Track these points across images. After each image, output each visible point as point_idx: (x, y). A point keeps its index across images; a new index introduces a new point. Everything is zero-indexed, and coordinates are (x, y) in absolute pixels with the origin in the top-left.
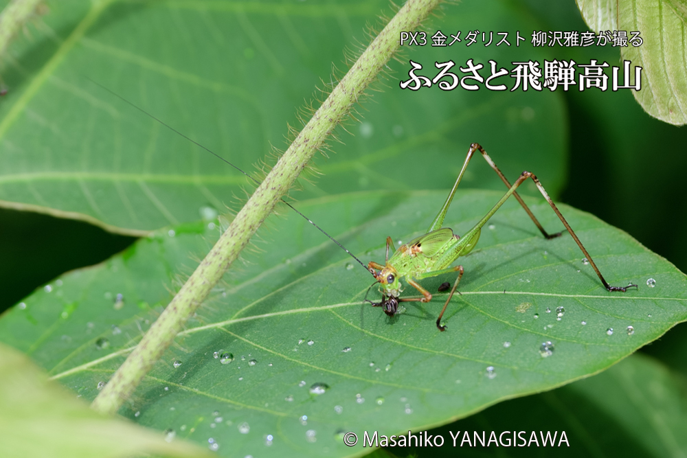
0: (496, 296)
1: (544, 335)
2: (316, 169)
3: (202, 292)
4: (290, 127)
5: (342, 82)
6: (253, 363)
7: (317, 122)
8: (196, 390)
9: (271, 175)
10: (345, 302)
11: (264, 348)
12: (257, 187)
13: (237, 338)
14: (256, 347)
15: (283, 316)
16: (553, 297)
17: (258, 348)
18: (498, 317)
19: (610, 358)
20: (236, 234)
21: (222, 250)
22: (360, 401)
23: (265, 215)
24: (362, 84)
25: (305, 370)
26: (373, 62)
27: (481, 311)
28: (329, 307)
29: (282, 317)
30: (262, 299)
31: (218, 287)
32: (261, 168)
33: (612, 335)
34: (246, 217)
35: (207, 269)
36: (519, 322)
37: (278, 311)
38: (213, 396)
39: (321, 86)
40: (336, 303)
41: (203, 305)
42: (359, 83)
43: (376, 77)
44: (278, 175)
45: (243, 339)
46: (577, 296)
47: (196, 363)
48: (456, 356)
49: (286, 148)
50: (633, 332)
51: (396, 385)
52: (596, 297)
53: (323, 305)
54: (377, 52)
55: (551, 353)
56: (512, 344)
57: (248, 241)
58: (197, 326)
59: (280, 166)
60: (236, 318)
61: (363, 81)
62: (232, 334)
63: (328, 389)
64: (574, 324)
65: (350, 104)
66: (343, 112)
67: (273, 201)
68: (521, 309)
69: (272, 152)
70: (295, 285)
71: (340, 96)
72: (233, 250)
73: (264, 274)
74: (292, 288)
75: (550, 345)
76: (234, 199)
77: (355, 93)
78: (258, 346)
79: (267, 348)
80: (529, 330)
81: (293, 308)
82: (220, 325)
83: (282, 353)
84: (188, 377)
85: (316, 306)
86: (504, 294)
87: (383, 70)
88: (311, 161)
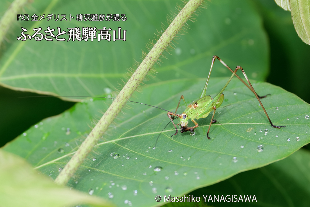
0: (237, 125)
1: (259, 142)
2: (155, 70)
3: (105, 127)
4: (143, 52)
5: (166, 31)
6: (128, 158)
7: (155, 49)
8: (103, 171)
9: (135, 74)
10: (169, 130)
11: (133, 151)
12: (129, 79)
13: (121, 147)
15: (142, 136)
16: (263, 125)
18: (238, 135)
19: (289, 152)
20: (120, 101)
21: (113, 108)
22: (176, 174)
23: (133, 92)
24: (175, 32)
25: (152, 161)
26: (180, 22)
27: (230, 132)
28: (162, 132)
30: (132, 129)
31: (112, 125)
32: (130, 71)
33: (290, 141)
34: (124, 93)
35: (107, 117)
36: (247, 136)
37: (140, 134)
38: (110, 174)
39: (157, 33)
40: (166, 130)
41: (105, 133)
43: (181, 28)
44: (138, 74)
45: (124, 147)
47: (103, 159)
48: (219, 152)
49: (141, 61)
51: (193, 166)
53: (159, 131)
54: (181, 17)
55: (262, 150)
56: (245, 147)
58: (103, 142)
59: (139, 70)
60: (120, 138)
61: (175, 30)
63: (162, 169)
64: (272, 137)
65: (170, 41)
66: (167, 45)
67: (136, 86)
68: (249, 130)
70: (147, 122)
71: (165, 37)
72: (118, 108)
73: (133, 118)
74: (146, 124)
75: (261, 147)
76: (119, 84)
77: (172, 36)
78: (131, 150)
79: (135, 151)
80: (252, 140)
81: (146, 133)
82: (113, 141)
83: (141, 153)
84: (99, 165)
85: (157, 132)
86: (241, 124)
87: (184, 25)
88: (153, 67)
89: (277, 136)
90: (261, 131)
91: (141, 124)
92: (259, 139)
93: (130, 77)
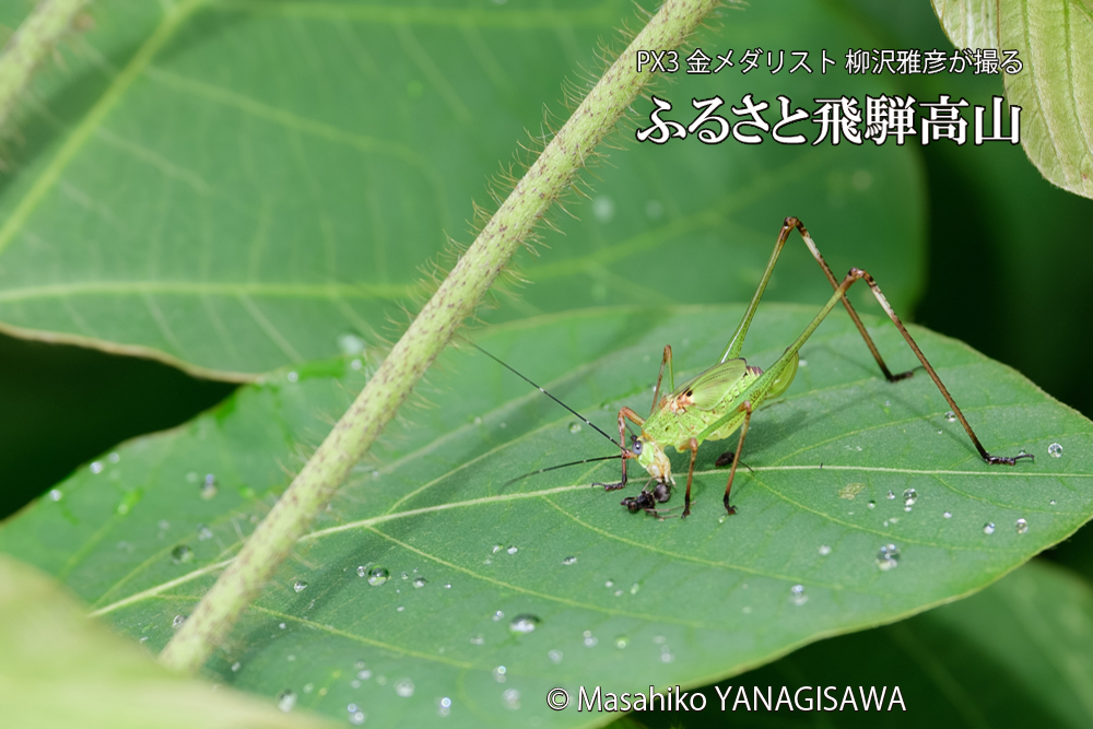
0: (808, 472)
1: (884, 534)
2: (518, 273)
3: (337, 471)
4: (476, 208)
5: (561, 135)
7: (519, 199)
8: (330, 628)
9: (446, 284)
10: (568, 485)
11: (437, 559)
12: (426, 303)
13: (395, 544)
14: (425, 558)
15: (469, 507)
16: (898, 473)
17: (429, 559)
18: (811, 507)
19: (989, 570)
20: (392, 380)
21: (369, 405)
22: (590, 642)
23: (438, 348)
24: (592, 138)
25: (503, 595)
26: (609, 102)
27: (784, 497)
28: (542, 493)
29: (467, 510)
30: (436, 481)
31: (364, 465)
32: (431, 273)
33: (993, 533)
34: (407, 353)
35: (346, 435)
36: (844, 514)
37: (463, 499)
38: (356, 637)
39: (526, 142)
40: (554, 487)
41: (341, 492)
42: (586, 135)
43: (614, 126)
44: (459, 285)
45: (405, 545)
46: (937, 472)
47: (330, 584)
48: (743, 569)
49: (470, 241)
50: (1026, 529)
51: (648, 616)
52: (968, 473)
53: (533, 490)
54: (615, 86)
55: (894, 563)
56: (833, 549)
58: (332, 526)
59: (461, 270)
60: (394, 512)
61: (593, 133)
63: (539, 625)
64: (932, 516)
65: (572, 170)
66: (562, 183)
67: (450, 326)
68: (849, 492)
69: (449, 248)
70: (489, 458)
71: (557, 157)
72: (387, 405)
73: (440, 441)
74: (483, 463)
75: (893, 551)
76: (392, 320)
77: (580, 153)
78: (429, 556)
79: (443, 559)
80: (861, 528)
81: (485, 495)
82: (369, 523)
83: (467, 567)
84: (317, 607)
85: (522, 491)
86: (821, 469)
88: (510, 261)
90: (893, 497)
91: (465, 465)
92: (886, 524)
93: (429, 298)
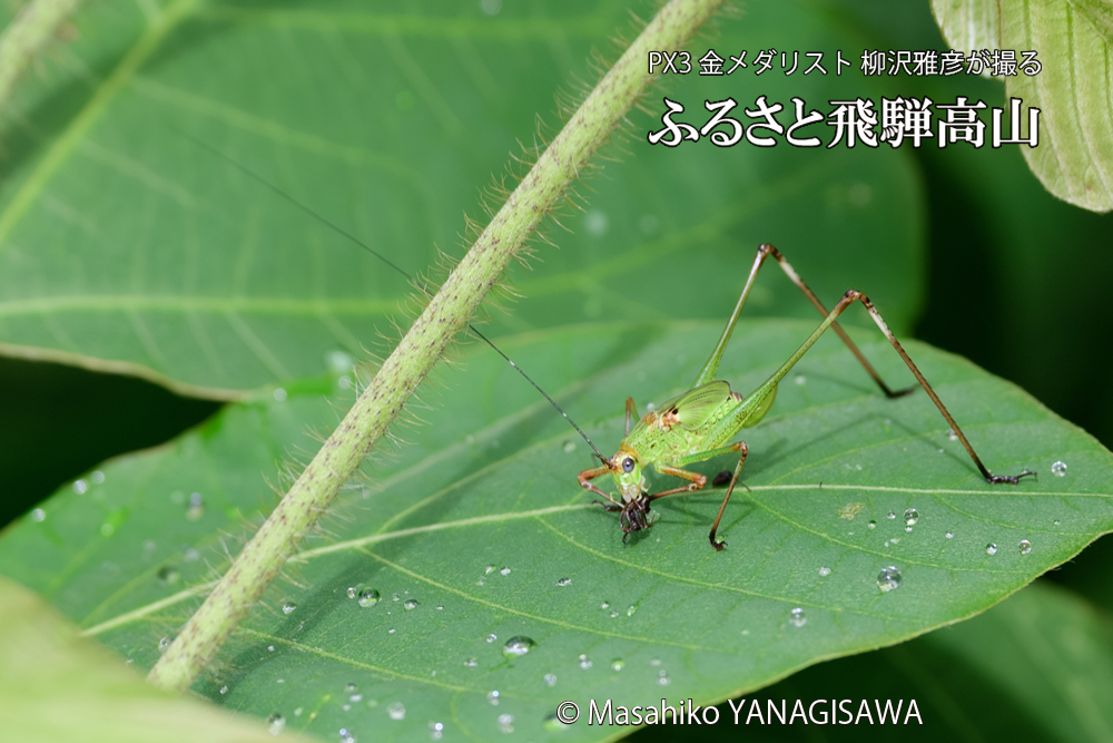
0: (807, 492)
1: (884, 555)
2: (512, 288)
3: (326, 489)
4: (468, 220)
5: (553, 146)
6: (411, 606)
7: (512, 211)
8: (320, 651)
9: (438, 298)
10: (561, 504)
11: (428, 581)
12: (417, 317)
13: (385, 565)
14: (417, 579)
15: (460, 527)
16: (899, 493)
17: (421, 581)
18: (810, 527)
19: (991, 592)
20: (383, 396)
21: (359, 422)
23: (429, 364)
24: (586, 149)
25: (497, 616)
26: (603, 113)
27: (782, 517)
28: (536, 513)
29: (459, 530)
30: (427, 501)
31: (354, 483)
32: (422, 288)
34: (399, 368)
35: (335, 453)
36: (844, 534)
37: (455, 518)
38: (347, 660)
39: (519, 153)
40: (547, 506)
41: (327, 511)
42: (580, 147)
43: (608, 137)
44: (450, 299)
45: (396, 566)
46: (939, 491)
47: (319, 606)
48: (741, 590)
49: (462, 254)
51: (645, 639)
52: (970, 492)
53: (525, 510)
54: (609, 96)
55: (896, 586)
56: (833, 570)
57: (401, 405)
58: (321, 546)
59: (452, 283)
60: (384, 532)
61: (587, 144)
62: (378, 558)
63: (533, 648)
64: (934, 537)
65: (566, 182)
66: (556, 195)
67: (441, 341)
68: (848, 512)
69: (440, 261)
70: (480, 477)
71: (550, 169)
72: (377, 422)
73: (430, 461)
74: (475, 483)
76: (380, 338)
77: (575, 165)
78: (421, 577)
79: (435, 580)
80: (860, 548)
81: (477, 514)
82: (359, 543)
83: (459, 589)
84: (306, 629)
85: (515, 511)
86: (820, 489)
87: (619, 126)
88: (503, 275)
89: (949, 536)
90: (894, 517)
91: (457, 485)
92: (887, 544)
93: (420, 313)
